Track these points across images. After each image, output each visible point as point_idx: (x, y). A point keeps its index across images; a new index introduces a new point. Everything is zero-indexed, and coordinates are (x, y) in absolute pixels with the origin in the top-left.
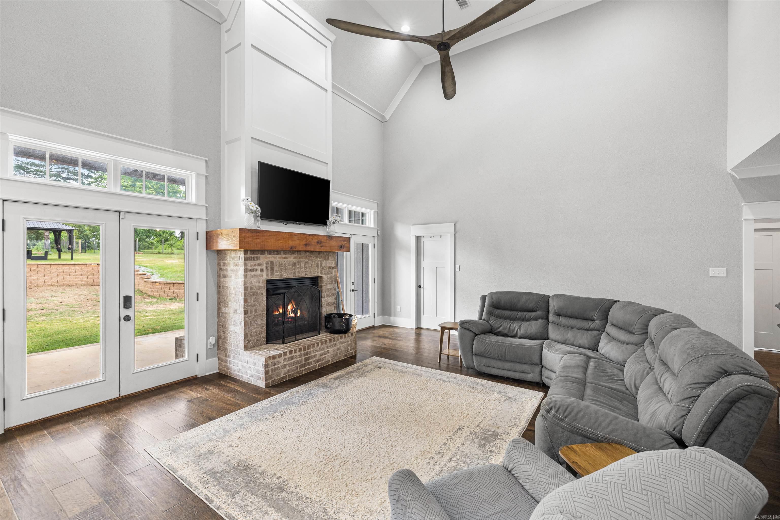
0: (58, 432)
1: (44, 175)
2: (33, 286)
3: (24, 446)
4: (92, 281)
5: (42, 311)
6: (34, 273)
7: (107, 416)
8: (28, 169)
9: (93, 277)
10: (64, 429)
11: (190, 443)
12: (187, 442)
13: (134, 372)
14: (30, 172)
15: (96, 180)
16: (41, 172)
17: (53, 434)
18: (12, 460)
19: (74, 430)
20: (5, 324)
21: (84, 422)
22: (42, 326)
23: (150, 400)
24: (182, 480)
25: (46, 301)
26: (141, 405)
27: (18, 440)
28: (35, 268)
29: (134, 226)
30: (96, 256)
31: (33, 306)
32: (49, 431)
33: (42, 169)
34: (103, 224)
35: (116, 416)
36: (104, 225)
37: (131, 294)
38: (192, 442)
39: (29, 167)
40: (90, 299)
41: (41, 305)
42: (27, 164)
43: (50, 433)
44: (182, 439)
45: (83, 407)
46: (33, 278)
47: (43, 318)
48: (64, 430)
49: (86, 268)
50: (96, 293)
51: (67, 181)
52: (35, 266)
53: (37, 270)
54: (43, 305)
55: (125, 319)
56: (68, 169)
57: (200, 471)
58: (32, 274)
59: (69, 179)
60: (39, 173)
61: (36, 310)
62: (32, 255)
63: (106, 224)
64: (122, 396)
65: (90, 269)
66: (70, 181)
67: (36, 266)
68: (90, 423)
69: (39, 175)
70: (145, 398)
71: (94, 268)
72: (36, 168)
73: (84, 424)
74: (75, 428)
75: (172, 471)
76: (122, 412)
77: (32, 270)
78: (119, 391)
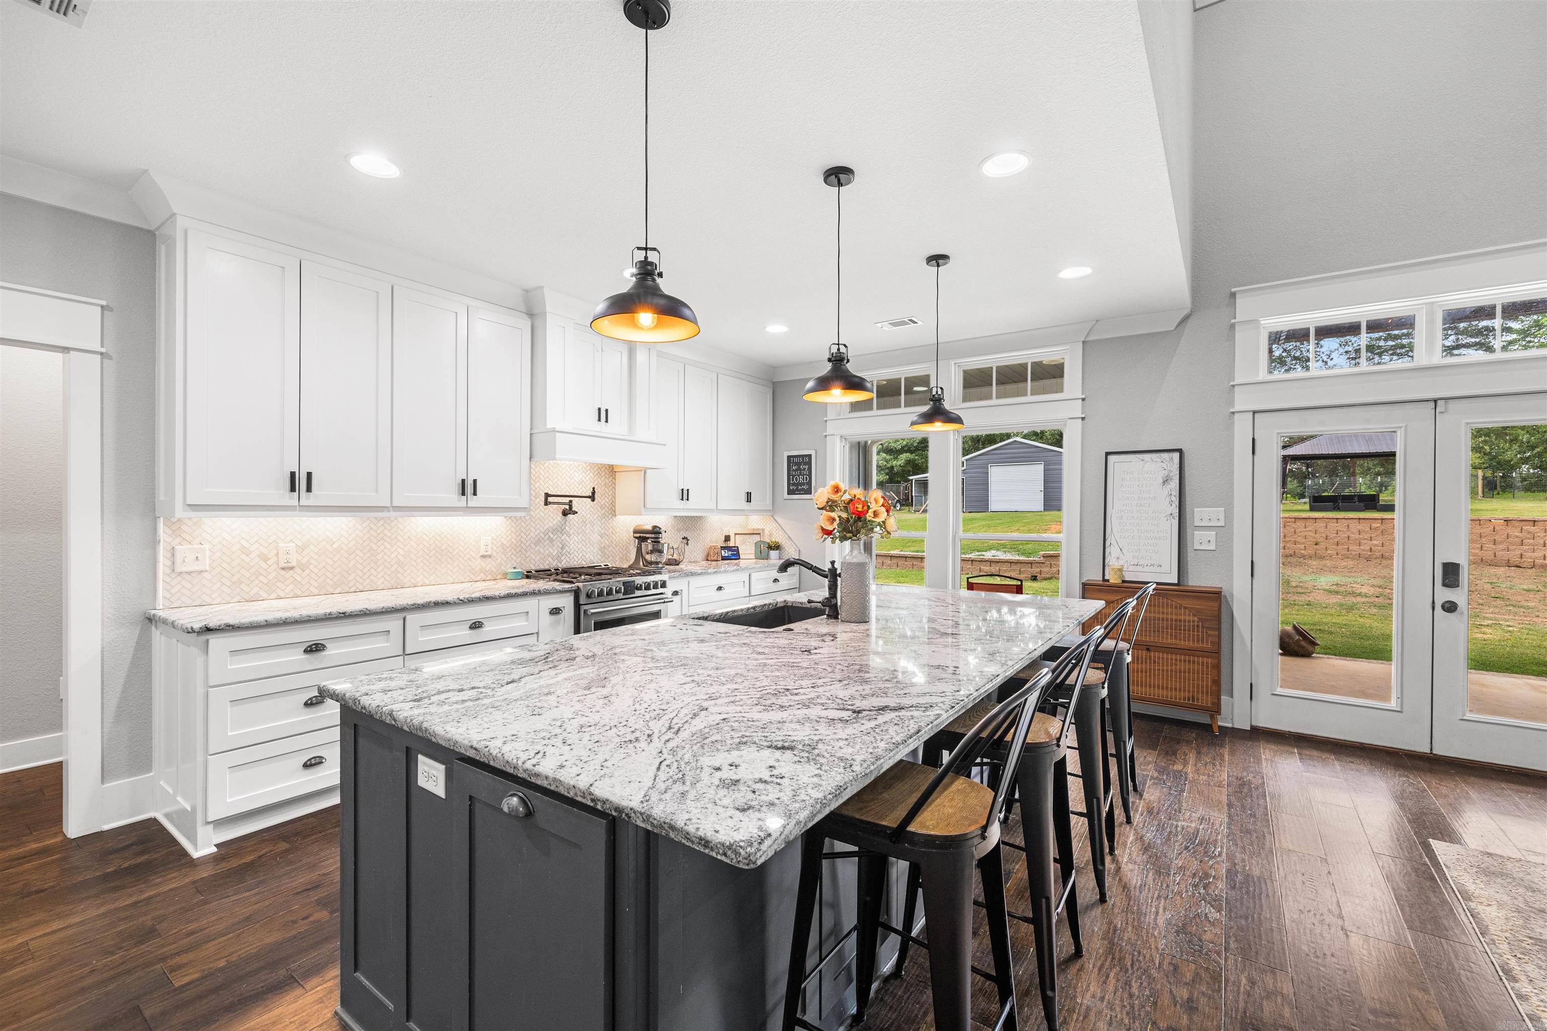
0: (1311, 758)
1: (1408, 351)
2: (1374, 556)
3: (1264, 753)
4: (1493, 557)
5: (1377, 599)
6: (1376, 534)
7: (1393, 771)
8: (1379, 347)
9: (1494, 547)
10: (1321, 757)
11: (1533, 882)
12: (1529, 877)
13: (1464, 718)
14: (1383, 352)
15: (1525, 333)
16: (1403, 346)
17: (1304, 757)
18: (1245, 760)
19: (1333, 765)
20: (1254, 581)
21: (1352, 762)
22: (1367, 622)
23: (1494, 785)
24: (1472, 915)
25: (1388, 584)
26: (1465, 781)
27: (1262, 744)
28: (1379, 525)
29: (1468, 423)
30: (1514, 504)
31: (1364, 590)
32: (1301, 751)
33: (1405, 342)
34: (1401, 427)
35: (1409, 778)
36: (1403, 428)
37: (1462, 560)
38: (1541, 883)
39: (1382, 343)
40: (1476, 590)
41: (1377, 589)
42: (1379, 339)
43: (1300, 754)
44: (1519, 868)
45: (1360, 743)
46: (1375, 542)
47: (1374, 610)
48: (1320, 759)
49: (1478, 527)
50: (1495, 581)
51: (1456, 352)
52: (1378, 521)
53: (1382, 527)
54: (1380, 590)
55: (1443, 607)
56: (1455, 328)
57: (1523, 930)
58: (1373, 536)
59: (1458, 347)
60: (1398, 351)
61: (1366, 597)
62: (1381, 503)
63: (1406, 426)
64: (1437, 755)
65: (1487, 530)
66: (1463, 351)
67: (1380, 521)
68: (1362, 767)
69: (1398, 355)
70: (1482, 777)
71: (1497, 528)
72: (1394, 343)
73: (1351, 764)
74: (1336, 762)
75: (1460, 893)
76: (1423, 776)
77: (1372, 527)
78: (1429, 741)
